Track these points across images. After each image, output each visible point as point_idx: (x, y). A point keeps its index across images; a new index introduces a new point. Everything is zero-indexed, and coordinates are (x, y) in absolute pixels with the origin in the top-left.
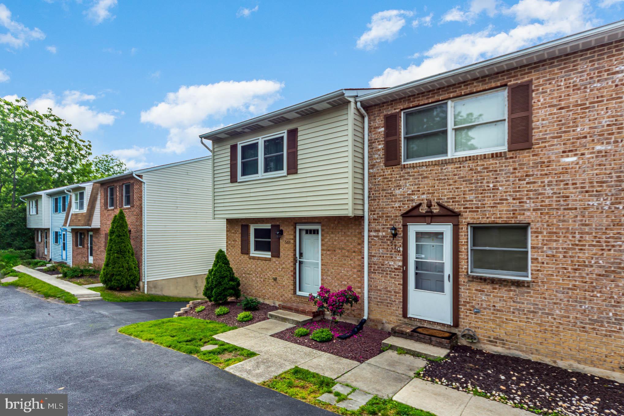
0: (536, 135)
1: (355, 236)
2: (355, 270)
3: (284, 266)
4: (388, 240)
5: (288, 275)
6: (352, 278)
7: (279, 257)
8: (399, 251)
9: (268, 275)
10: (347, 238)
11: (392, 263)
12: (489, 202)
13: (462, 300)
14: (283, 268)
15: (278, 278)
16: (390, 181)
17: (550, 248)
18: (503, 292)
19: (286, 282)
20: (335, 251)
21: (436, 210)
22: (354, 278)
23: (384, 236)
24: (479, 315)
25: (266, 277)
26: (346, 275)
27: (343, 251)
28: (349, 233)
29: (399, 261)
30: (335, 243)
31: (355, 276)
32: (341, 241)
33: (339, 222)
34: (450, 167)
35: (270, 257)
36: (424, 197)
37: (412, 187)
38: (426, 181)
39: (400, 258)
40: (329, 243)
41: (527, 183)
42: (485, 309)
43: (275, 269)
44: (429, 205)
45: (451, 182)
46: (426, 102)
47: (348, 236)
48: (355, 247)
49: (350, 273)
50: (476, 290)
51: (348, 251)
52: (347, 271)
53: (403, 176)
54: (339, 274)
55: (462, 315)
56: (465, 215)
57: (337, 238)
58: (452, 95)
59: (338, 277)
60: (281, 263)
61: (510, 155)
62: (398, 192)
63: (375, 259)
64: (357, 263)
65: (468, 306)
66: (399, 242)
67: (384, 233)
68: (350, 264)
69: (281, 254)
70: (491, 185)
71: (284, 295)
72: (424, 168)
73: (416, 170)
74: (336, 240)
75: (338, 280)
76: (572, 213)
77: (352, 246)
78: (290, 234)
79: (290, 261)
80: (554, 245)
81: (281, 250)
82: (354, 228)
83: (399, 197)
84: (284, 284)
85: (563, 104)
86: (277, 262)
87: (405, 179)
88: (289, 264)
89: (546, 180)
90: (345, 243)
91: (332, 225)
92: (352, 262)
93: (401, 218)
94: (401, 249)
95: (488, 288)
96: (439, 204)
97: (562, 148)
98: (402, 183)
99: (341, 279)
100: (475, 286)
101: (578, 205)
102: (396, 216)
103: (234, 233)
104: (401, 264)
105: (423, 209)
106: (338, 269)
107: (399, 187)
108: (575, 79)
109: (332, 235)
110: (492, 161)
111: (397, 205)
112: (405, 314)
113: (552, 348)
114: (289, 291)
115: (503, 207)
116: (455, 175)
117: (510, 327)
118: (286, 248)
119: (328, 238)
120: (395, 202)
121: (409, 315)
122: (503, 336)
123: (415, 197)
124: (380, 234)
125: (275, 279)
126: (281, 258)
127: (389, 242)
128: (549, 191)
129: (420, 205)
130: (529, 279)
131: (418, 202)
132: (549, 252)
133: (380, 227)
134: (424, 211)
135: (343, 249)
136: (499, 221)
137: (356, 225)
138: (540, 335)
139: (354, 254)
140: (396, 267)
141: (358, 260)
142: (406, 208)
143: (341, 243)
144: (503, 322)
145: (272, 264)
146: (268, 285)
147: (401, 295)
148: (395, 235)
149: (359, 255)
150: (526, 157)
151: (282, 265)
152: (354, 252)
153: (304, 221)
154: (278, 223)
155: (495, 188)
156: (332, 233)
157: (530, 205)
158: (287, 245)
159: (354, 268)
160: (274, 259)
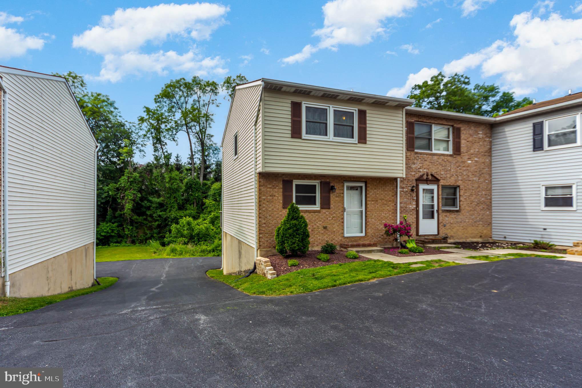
0: (462, 150)
1: (390, 191)
2: (391, 213)
3: (335, 215)
4: (409, 193)
5: (339, 222)
6: (388, 218)
7: (329, 208)
8: (414, 200)
9: (318, 225)
10: (386, 192)
11: (410, 206)
12: (448, 176)
13: (440, 221)
14: (334, 217)
15: (329, 226)
16: (410, 159)
17: (465, 196)
18: (453, 216)
19: (337, 228)
20: (377, 201)
21: (430, 177)
22: (390, 218)
23: (407, 191)
24: (445, 227)
25: (315, 226)
26: (385, 217)
27: (383, 201)
28: (387, 189)
29: (414, 205)
30: (377, 196)
31: (390, 216)
32: (382, 194)
33: (379, 182)
34: (435, 157)
35: (319, 209)
36: (425, 170)
37: (420, 165)
38: (426, 163)
39: (414, 203)
40: (373, 196)
41: (460, 169)
42: (447, 224)
43: (324, 219)
44: (427, 175)
45: (436, 164)
46: (426, 121)
47: (386, 191)
48: (390, 198)
49: (388, 215)
50: (445, 216)
51: (386, 201)
52: (386, 214)
53: (416, 158)
54: (380, 217)
55: (440, 229)
56: (441, 181)
57: (378, 193)
58: (436, 122)
59: (380, 218)
60: (332, 213)
61: (455, 156)
62: (413, 166)
63: (402, 205)
64: (392, 208)
65: (442, 224)
66: (414, 195)
67: (407, 189)
68: (388, 209)
69: (332, 206)
70: (449, 168)
71: (334, 239)
72: (425, 155)
73: (422, 156)
74: (378, 194)
75: (379, 220)
76: (470, 182)
77: (388, 197)
78: (340, 190)
79: (340, 211)
80: (466, 194)
81: (332, 202)
82: (390, 186)
83: (414, 169)
84: (335, 230)
85: (468, 140)
86: (327, 213)
87: (417, 160)
88: (339, 213)
89: (464, 169)
90: (384, 196)
91: (375, 184)
92: (389, 208)
93: (415, 181)
94: (415, 198)
95: (448, 214)
96: (432, 175)
97: (467, 157)
98: (415, 161)
99: (382, 220)
100: (444, 214)
101: (471, 179)
102: (413, 180)
103: (270, 188)
104: (415, 206)
105: (425, 177)
106: (379, 213)
107: (414, 163)
108: (471, 132)
109: (375, 191)
110: (449, 158)
111: (413, 173)
112: (417, 234)
113: (466, 235)
114: (339, 235)
115: (453, 178)
116: (437, 161)
117: (454, 230)
118: (336, 200)
119: (373, 192)
120: (412, 172)
121: (420, 234)
122: (453, 235)
123: (421, 170)
124: (405, 190)
125: (325, 228)
126: (331, 210)
127: (409, 195)
128: (465, 173)
129: (424, 174)
130: (458, 209)
131: (423, 173)
132: (465, 197)
133: (404, 186)
134: (425, 178)
135: (383, 199)
136: (451, 184)
137: (390, 184)
138: (463, 231)
139: (390, 202)
140: (413, 208)
141: (393, 206)
142: (417, 176)
143: (382, 196)
144: (453, 228)
145: (322, 215)
146: (317, 234)
147: (415, 224)
148: (412, 190)
149: (392, 203)
150: (458, 158)
151: (332, 214)
152: (390, 201)
153: (353, 179)
154: (328, 180)
155: (450, 170)
156: (375, 189)
157: (460, 178)
158: (337, 199)
159: (390, 211)
160: (324, 211)
